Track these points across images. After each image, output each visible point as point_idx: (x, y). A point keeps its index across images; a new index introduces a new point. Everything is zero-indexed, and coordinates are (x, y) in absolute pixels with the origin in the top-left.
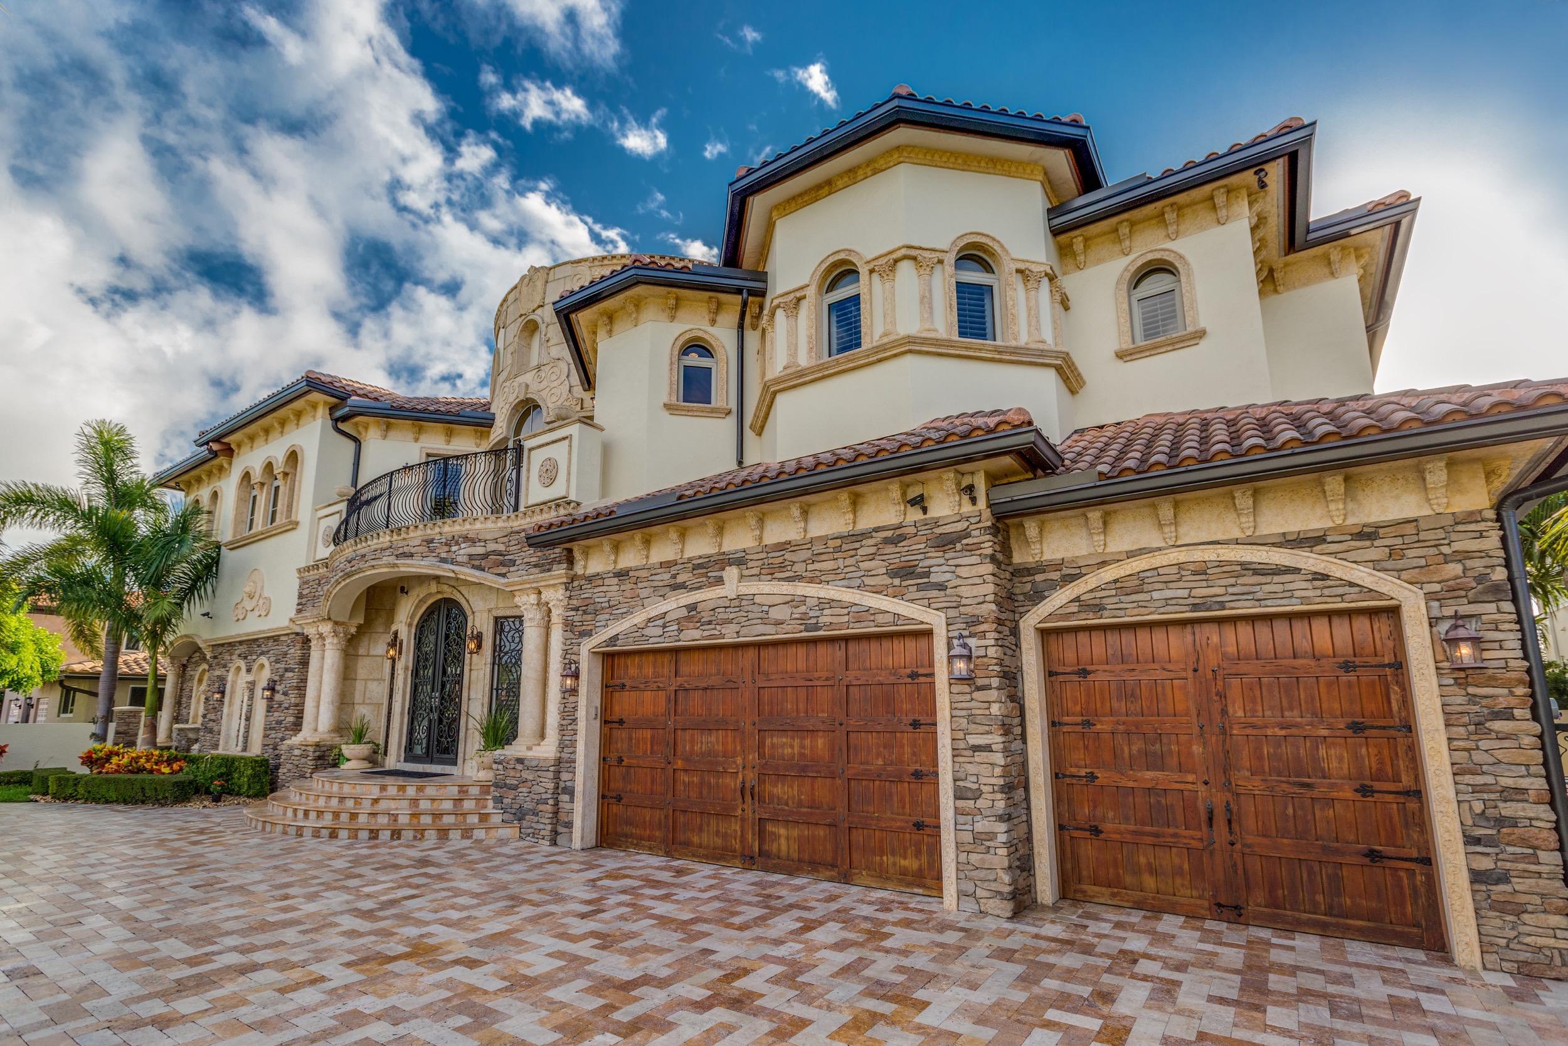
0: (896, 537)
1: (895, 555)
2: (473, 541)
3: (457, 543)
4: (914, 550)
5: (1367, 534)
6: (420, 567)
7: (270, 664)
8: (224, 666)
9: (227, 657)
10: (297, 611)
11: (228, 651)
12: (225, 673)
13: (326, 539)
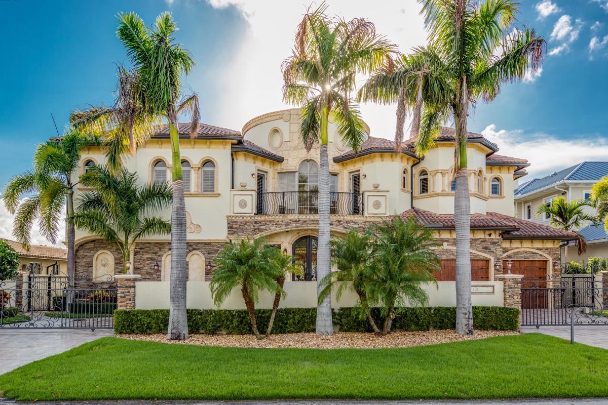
0: (484, 241)
1: (484, 244)
2: (355, 223)
3: (350, 223)
4: (488, 244)
5: (547, 249)
6: (336, 229)
7: (204, 254)
8: (153, 253)
9: (156, 249)
10: (228, 234)
11: (156, 246)
12: (156, 257)
13: (243, 205)
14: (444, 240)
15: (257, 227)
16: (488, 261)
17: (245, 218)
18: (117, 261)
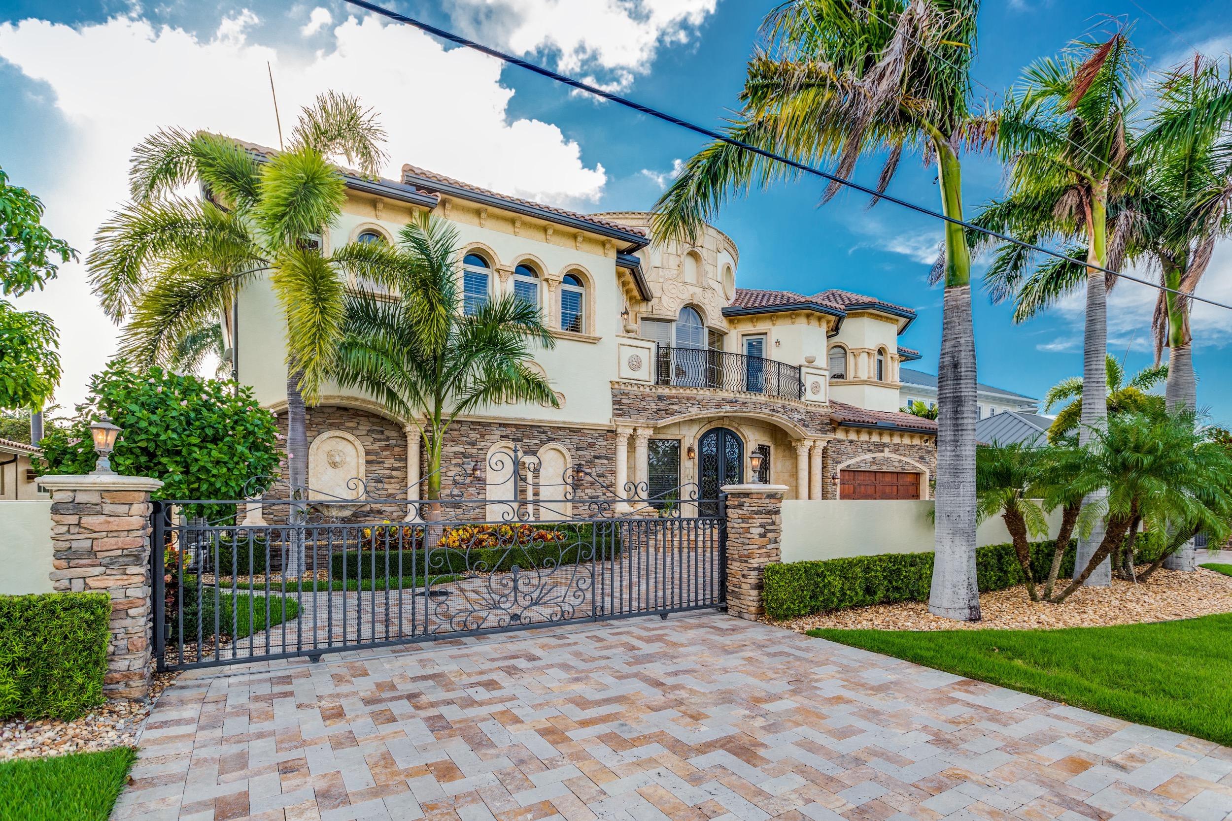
0: (920, 448)
1: (920, 453)
7: (569, 449)
8: (469, 444)
9: (474, 435)
10: (614, 415)
11: (474, 430)
12: (475, 451)
13: (635, 364)
14: (885, 445)
15: (662, 405)
16: (918, 475)
17: (642, 389)
18: (370, 458)
